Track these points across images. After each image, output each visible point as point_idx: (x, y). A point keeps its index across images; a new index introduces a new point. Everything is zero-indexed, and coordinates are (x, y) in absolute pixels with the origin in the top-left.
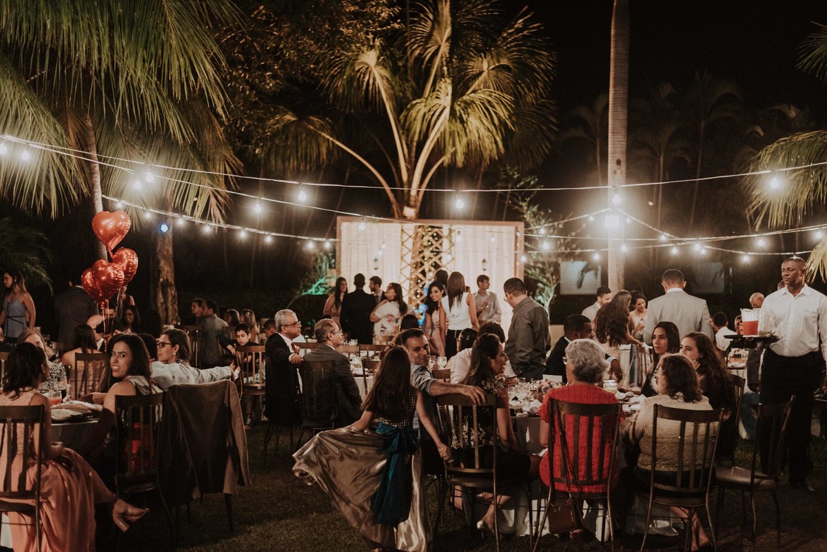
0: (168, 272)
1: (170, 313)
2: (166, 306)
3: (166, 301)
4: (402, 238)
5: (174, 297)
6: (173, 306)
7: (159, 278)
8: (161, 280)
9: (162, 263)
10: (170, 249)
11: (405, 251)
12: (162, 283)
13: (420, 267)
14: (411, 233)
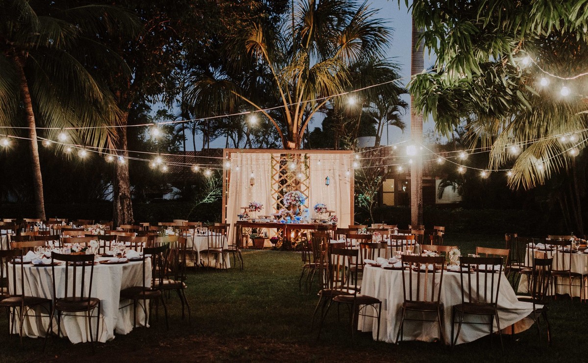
0: (125, 188)
1: (126, 217)
2: (123, 211)
3: (123, 209)
4: (272, 163)
5: (129, 206)
6: (128, 212)
7: (119, 192)
8: (120, 194)
9: (121, 183)
10: (127, 173)
11: (274, 172)
12: (120, 196)
13: (285, 183)
14: (279, 159)
